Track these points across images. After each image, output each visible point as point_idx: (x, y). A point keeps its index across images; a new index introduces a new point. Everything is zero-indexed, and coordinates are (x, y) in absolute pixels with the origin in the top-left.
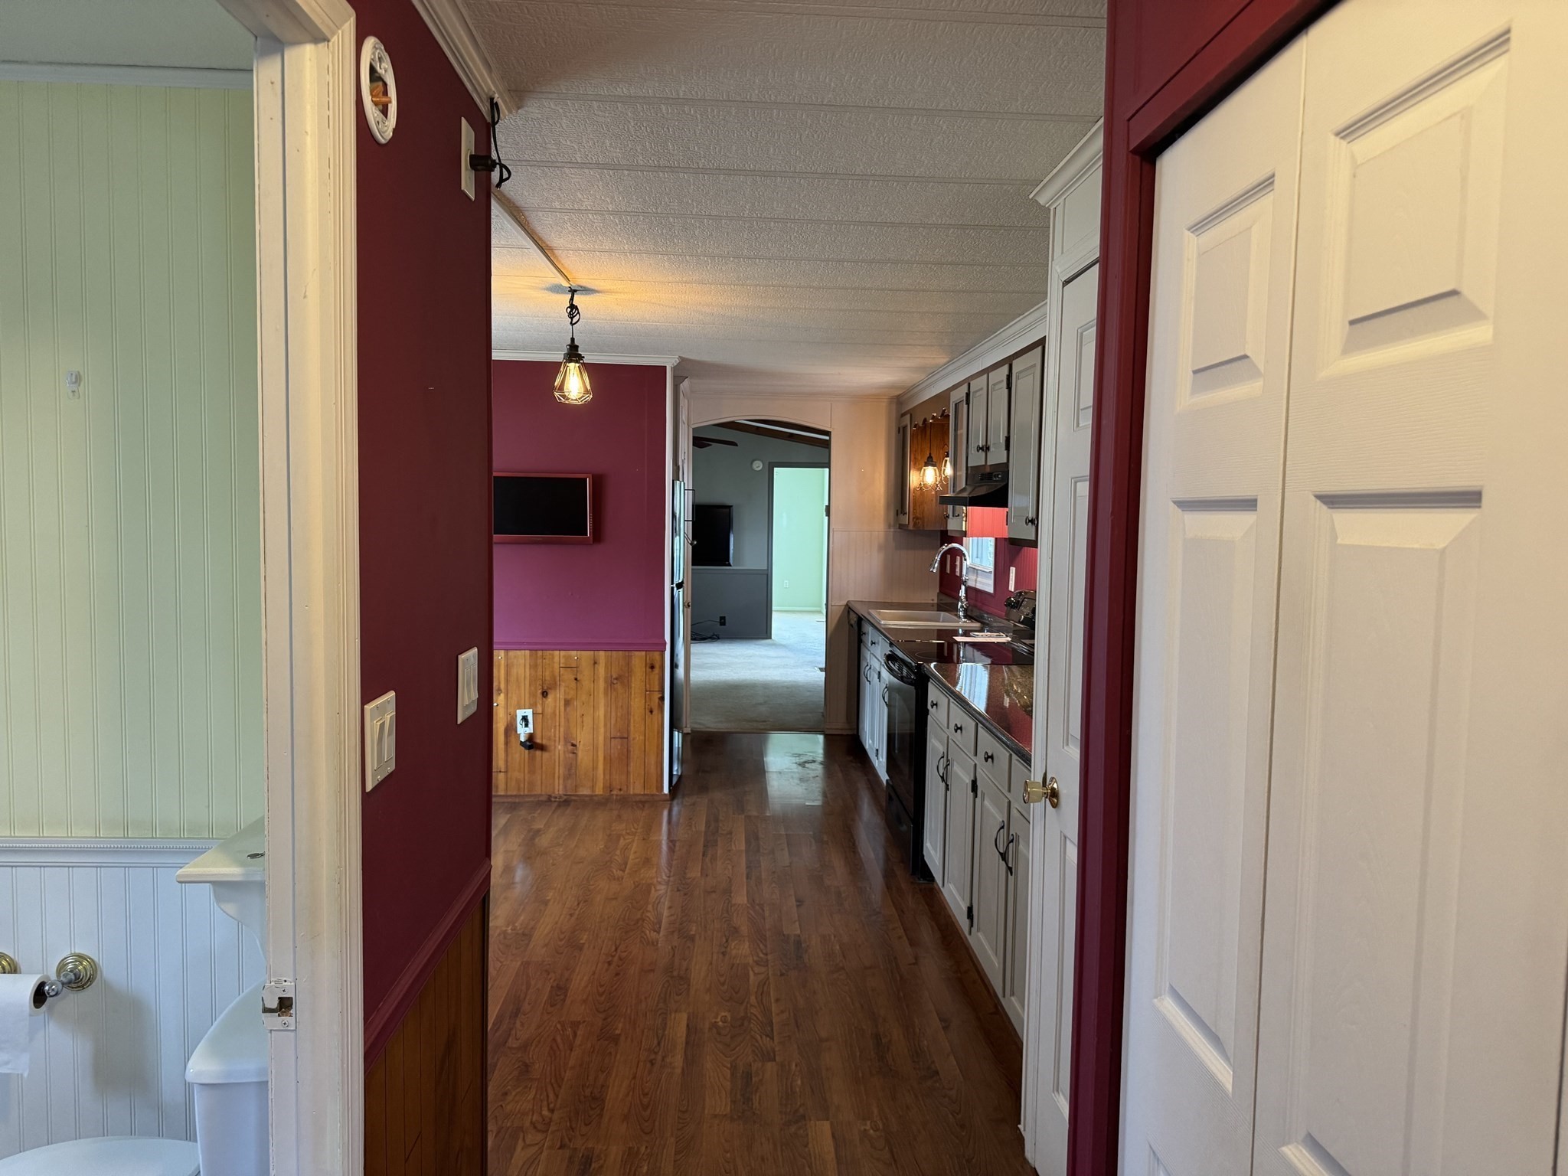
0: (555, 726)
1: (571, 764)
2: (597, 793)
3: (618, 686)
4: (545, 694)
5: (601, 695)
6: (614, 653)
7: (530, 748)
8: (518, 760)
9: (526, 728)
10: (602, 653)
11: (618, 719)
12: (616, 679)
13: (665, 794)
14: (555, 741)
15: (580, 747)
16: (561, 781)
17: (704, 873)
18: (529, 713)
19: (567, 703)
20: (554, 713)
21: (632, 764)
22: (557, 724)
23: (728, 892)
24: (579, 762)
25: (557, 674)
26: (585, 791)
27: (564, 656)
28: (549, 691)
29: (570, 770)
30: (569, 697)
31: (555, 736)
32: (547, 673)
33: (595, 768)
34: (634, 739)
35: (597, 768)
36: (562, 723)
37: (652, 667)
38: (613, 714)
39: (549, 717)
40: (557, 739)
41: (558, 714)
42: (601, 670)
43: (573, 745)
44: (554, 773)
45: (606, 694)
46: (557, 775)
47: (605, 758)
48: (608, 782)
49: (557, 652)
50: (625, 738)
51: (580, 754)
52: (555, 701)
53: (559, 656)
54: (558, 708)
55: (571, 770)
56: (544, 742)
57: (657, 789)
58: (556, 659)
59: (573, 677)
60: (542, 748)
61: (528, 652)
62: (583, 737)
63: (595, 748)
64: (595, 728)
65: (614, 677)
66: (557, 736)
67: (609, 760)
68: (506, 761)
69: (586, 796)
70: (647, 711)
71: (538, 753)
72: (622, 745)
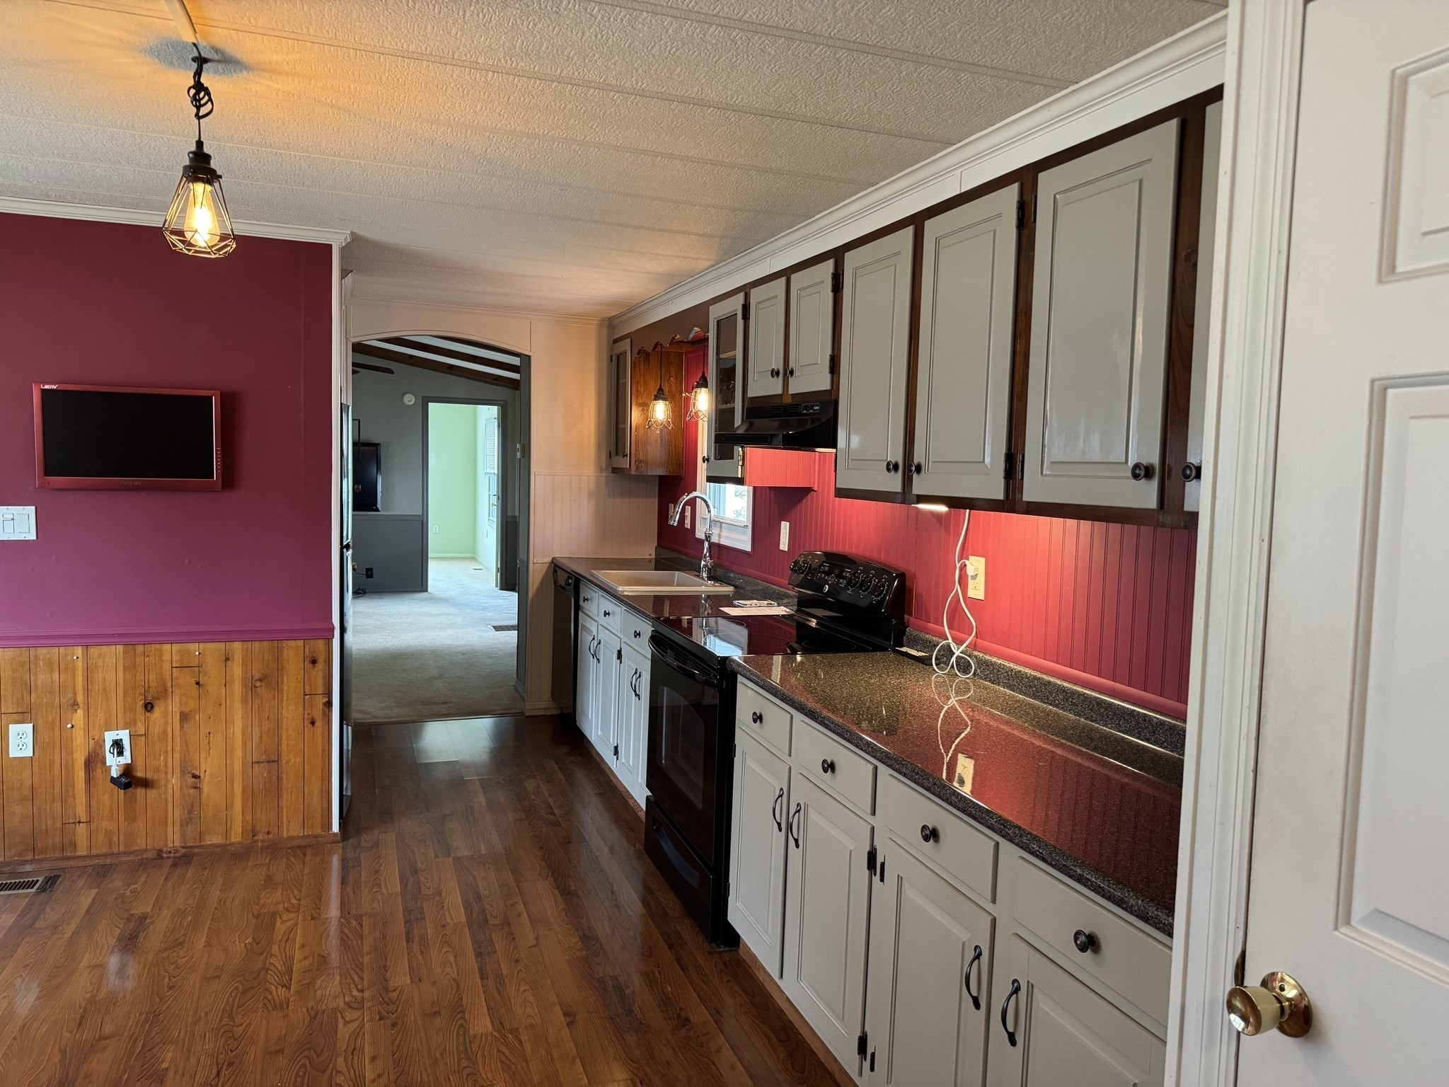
0: (167, 752)
1: (192, 803)
2: (233, 840)
3: (263, 690)
4: (149, 707)
5: (238, 705)
6: (256, 645)
7: (126, 786)
8: (108, 803)
9: (120, 758)
10: (237, 646)
11: (264, 736)
12: (260, 680)
13: (335, 834)
14: (166, 773)
15: (206, 779)
16: (177, 828)
17: (416, 978)
18: (124, 735)
19: (184, 717)
20: (165, 732)
21: (285, 795)
22: (170, 748)
23: (458, 1010)
24: (204, 801)
25: (168, 678)
26: (215, 839)
27: (179, 652)
28: (156, 703)
29: (190, 811)
30: (187, 710)
31: (166, 766)
32: (152, 677)
33: (229, 807)
34: (287, 762)
35: (232, 806)
36: (178, 748)
37: (314, 662)
38: (256, 729)
39: (156, 738)
40: (170, 769)
41: (170, 734)
42: (237, 669)
43: (195, 776)
44: (166, 817)
45: (244, 701)
46: (170, 821)
47: (244, 791)
48: (250, 824)
49: (168, 647)
50: (273, 761)
51: (206, 789)
52: (166, 716)
53: (170, 652)
54: (170, 725)
55: (192, 812)
56: (149, 776)
57: (322, 828)
58: (167, 657)
59: (193, 681)
60: (146, 784)
61: (120, 648)
62: (209, 766)
63: (230, 779)
64: (228, 752)
65: (257, 677)
66: (170, 765)
67: (250, 794)
68: (89, 807)
69: (217, 846)
70: (307, 723)
71: (140, 792)
72: (269, 772)
